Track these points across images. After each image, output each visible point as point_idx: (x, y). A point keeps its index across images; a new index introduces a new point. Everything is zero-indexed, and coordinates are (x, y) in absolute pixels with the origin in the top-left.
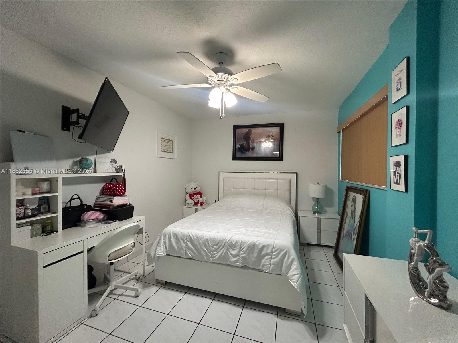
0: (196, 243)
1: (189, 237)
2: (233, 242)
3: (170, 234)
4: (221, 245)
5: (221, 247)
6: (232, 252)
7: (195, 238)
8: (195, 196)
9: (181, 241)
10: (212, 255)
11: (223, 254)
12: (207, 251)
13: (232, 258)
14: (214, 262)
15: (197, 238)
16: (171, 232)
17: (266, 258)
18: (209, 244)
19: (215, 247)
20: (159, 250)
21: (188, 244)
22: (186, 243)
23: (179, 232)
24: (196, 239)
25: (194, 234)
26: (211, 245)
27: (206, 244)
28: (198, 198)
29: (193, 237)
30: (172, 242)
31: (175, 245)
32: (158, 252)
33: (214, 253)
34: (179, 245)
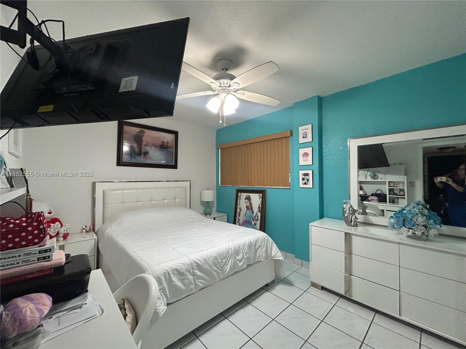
0: (206, 267)
1: (195, 264)
2: (236, 248)
3: (167, 275)
4: (229, 256)
5: (229, 258)
6: (238, 258)
7: (203, 261)
8: (52, 225)
9: (187, 274)
10: (222, 271)
11: (232, 264)
12: (218, 270)
13: (239, 264)
14: (225, 277)
15: (205, 260)
16: (168, 271)
17: (259, 250)
18: (218, 261)
19: (224, 261)
20: (161, 304)
21: (196, 273)
22: (194, 272)
23: (179, 265)
24: (204, 263)
25: (199, 259)
26: (220, 261)
27: (215, 263)
28: (57, 227)
29: (199, 261)
30: (175, 282)
31: (179, 284)
32: (160, 308)
33: (224, 267)
34: (186, 280)
